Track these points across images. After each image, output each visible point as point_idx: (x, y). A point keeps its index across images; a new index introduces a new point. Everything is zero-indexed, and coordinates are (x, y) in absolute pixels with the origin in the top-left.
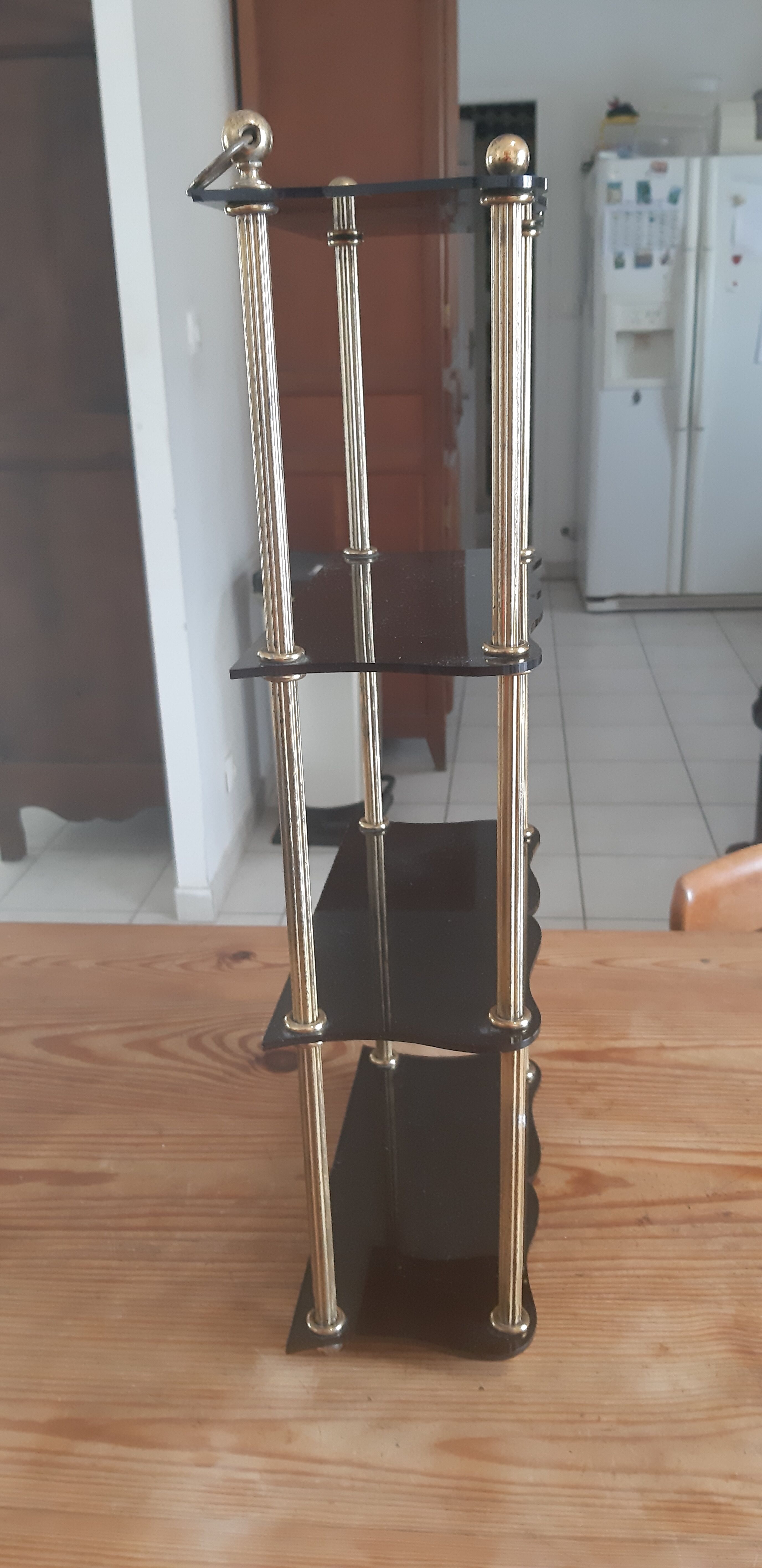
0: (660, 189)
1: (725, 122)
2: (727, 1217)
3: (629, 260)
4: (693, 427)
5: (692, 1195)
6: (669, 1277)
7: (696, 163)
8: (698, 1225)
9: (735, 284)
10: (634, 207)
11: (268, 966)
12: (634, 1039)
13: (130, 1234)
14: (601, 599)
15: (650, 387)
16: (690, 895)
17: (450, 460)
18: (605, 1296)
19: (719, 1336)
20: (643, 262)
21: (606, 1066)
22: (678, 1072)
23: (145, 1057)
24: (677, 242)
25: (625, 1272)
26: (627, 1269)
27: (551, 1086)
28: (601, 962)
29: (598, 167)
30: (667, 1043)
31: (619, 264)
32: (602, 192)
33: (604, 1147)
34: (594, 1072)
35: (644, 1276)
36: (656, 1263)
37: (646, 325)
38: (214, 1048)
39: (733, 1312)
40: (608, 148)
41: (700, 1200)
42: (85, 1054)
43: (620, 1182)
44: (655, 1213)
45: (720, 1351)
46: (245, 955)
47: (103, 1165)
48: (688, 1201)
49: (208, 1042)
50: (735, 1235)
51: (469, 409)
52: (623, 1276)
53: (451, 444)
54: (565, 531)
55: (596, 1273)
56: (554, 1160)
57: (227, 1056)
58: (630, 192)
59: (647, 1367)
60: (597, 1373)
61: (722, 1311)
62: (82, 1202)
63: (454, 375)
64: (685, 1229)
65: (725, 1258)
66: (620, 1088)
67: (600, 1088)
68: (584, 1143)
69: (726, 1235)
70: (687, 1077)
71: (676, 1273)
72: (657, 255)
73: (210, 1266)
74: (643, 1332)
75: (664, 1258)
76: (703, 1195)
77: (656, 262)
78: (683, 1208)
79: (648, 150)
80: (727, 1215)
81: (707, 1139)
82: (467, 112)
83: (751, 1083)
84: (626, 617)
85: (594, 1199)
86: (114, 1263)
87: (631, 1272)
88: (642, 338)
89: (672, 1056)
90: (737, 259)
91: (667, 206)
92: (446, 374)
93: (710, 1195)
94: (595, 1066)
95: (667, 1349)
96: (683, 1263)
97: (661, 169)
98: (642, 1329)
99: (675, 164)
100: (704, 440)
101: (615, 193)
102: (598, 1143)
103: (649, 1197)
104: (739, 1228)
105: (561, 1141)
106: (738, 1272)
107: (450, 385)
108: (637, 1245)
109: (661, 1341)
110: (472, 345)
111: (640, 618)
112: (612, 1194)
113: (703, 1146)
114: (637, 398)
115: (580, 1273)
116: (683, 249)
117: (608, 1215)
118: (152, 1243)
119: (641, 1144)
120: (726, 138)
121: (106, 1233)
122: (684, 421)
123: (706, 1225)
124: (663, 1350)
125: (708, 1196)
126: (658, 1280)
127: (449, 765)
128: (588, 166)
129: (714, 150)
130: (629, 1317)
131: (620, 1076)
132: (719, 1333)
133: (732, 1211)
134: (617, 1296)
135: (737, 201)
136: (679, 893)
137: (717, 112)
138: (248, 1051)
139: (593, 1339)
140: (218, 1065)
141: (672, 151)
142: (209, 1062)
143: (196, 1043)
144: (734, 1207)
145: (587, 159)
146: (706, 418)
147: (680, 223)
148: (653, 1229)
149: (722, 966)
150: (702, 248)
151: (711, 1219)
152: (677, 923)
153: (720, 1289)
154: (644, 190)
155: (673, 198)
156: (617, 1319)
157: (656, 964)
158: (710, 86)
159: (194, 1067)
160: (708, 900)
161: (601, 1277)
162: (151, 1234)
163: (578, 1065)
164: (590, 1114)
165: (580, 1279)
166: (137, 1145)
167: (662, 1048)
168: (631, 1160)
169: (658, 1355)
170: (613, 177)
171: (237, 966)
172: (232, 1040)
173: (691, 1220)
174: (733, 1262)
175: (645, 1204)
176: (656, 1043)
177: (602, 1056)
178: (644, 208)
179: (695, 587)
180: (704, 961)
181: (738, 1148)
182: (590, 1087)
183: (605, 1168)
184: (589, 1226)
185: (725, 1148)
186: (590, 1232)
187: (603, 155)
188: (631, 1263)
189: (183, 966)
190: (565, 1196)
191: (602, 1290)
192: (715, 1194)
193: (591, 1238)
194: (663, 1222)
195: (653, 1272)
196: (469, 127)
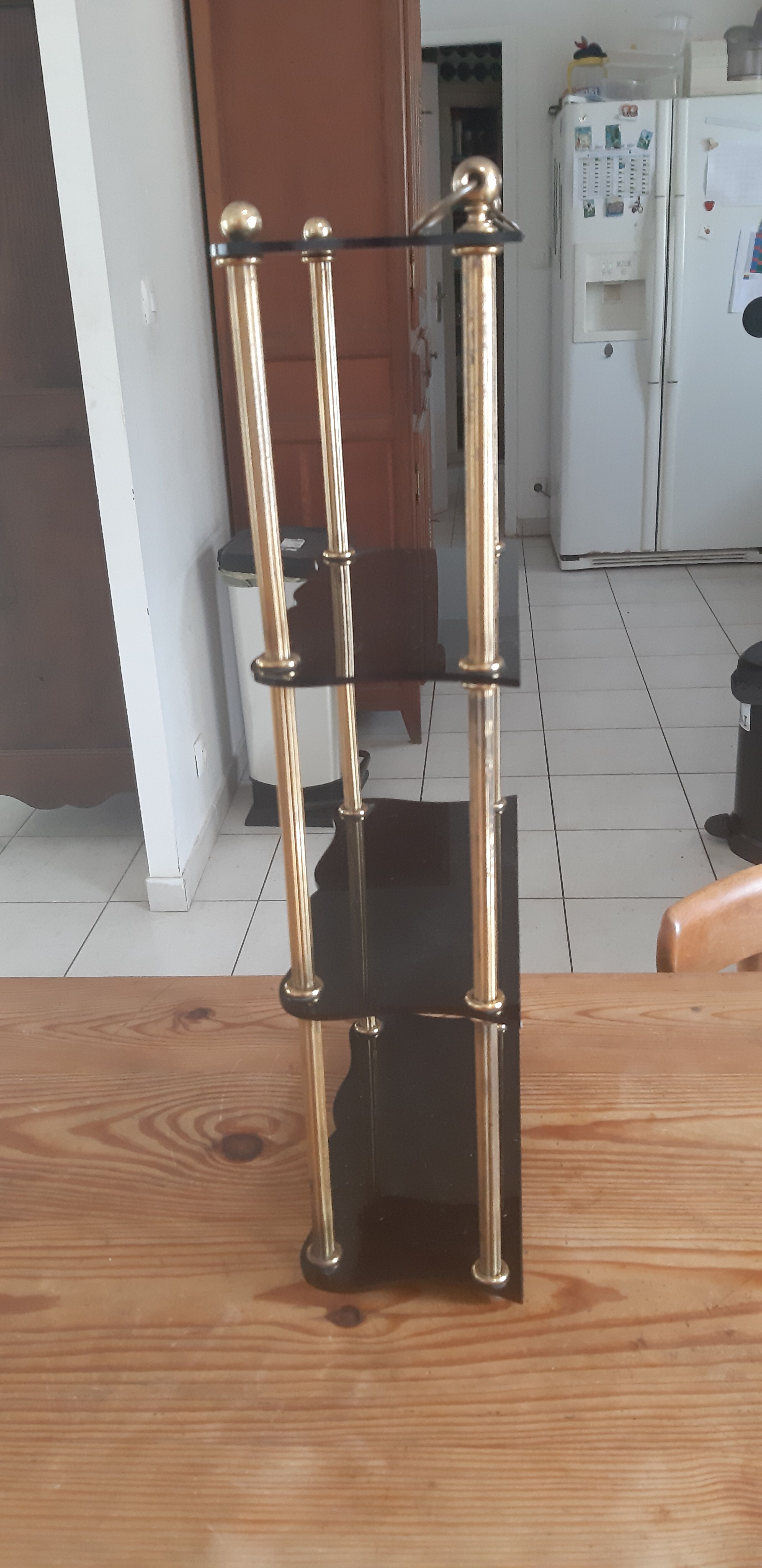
0: (630, 133)
1: (694, 62)
2: (729, 1337)
3: (599, 208)
4: (665, 381)
5: (689, 1309)
6: (669, 1418)
7: (667, 104)
8: (699, 1348)
9: (708, 232)
10: (603, 153)
11: (228, 1026)
12: (622, 1109)
13: (71, 1376)
14: (576, 558)
15: (622, 338)
16: (678, 928)
17: (419, 424)
18: (598, 1445)
19: (725, 1494)
20: (614, 210)
21: (594, 1145)
22: (671, 1150)
23: (92, 1145)
24: (648, 188)
25: (618, 1413)
26: (623, 1408)
27: (533, 1172)
28: (585, 1013)
29: (566, 109)
30: (659, 1114)
31: (589, 212)
32: (570, 137)
33: (592, 1249)
34: (579, 1152)
35: (641, 1417)
36: (654, 1399)
37: (617, 276)
38: (169, 1133)
39: (741, 1462)
40: (575, 92)
41: (700, 1316)
42: (28, 1143)
43: (611, 1293)
44: (652, 1333)
45: (726, 1514)
46: (202, 1013)
47: (44, 1287)
48: (686, 1317)
49: (161, 1124)
50: (739, 1361)
51: (438, 368)
52: (617, 1418)
53: (419, 407)
54: (538, 488)
55: (588, 1415)
56: (540, 1268)
57: (181, 1142)
58: (599, 137)
59: (646, 1538)
60: (591, 1547)
61: (728, 1461)
62: (19, 1336)
63: (421, 335)
64: (684, 1353)
65: (729, 1391)
66: (609, 1173)
67: (587, 1173)
68: (571, 1244)
69: (730, 1361)
70: (681, 1157)
71: (675, 1412)
72: (628, 202)
73: (159, 1416)
74: (639, 1490)
75: (661, 1393)
76: (702, 1308)
77: (627, 210)
78: (680, 1326)
79: (618, 93)
80: (730, 1333)
81: (705, 1236)
82: (429, 54)
83: (749, 1163)
84: (601, 575)
85: (583, 1316)
86: (51, 1416)
87: (626, 1413)
88: (613, 289)
89: (663, 1130)
90: (709, 206)
91: (638, 152)
92: (413, 335)
93: (710, 1308)
94: (580, 1145)
95: (668, 1512)
96: (684, 1398)
97: (631, 113)
98: (640, 1487)
99: (645, 107)
100: (677, 393)
101: (584, 138)
102: (587, 1244)
103: (644, 1313)
104: (743, 1351)
105: (546, 1243)
106: (745, 1408)
107: (417, 347)
108: (632, 1377)
109: (660, 1502)
110: (440, 297)
111: (616, 576)
112: (603, 1310)
113: (702, 1245)
114: (609, 351)
115: (570, 1415)
116: (654, 196)
117: (598, 1337)
118: (96, 1388)
119: (633, 1244)
120: (696, 81)
121: (44, 1376)
122: (657, 376)
123: (707, 1348)
124: (663, 1515)
125: (708, 1309)
126: (656, 1422)
127: (424, 738)
128: (556, 109)
129: (686, 92)
130: (623, 1471)
131: (609, 1157)
132: (726, 1490)
133: (735, 1328)
134: (612, 1445)
135: (709, 145)
136: (667, 925)
137: (687, 53)
138: (204, 1135)
139: (585, 1502)
140: (172, 1154)
141: (642, 94)
142: (163, 1150)
143: (148, 1126)
144: (737, 1323)
145: (556, 103)
146: (679, 372)
147: (650, 170)
148: (650, 1355)
149: (714, 1015)
150: (673, 195)
151: (712, 1340)
152: (664, 964)
153: (723, 1432)
154: (613, 135)
155: (644, 144)
156: (611, 1475)
157: (644, 1014)
158: (680, 24)
159: (145, 1157)
160: (697, 932)
161: (593, 1419)
162: (95, 1376)
163: (564, 1144)
164: (577, 1207)
165: (569, 1424)
166: (82, 1258)
167: (652, 1120)
168: (623, 1265)
169: (657, 1522)
170: (582, 123)
171: (193, 1026)
172: (187, 1121)
173: (691, 1342)
174: (738, 1396)
175: (640, 1322)
176: (646, 1115)
177: (589, 1131)
178: (614, 153)
179: (669, 543)
180: (695, 1009)
181: (739, 1247)
182: (576, 1172)
183: (595, 1276)
184: (578, 1352)
185: (724, 1246)
186: (581, 1360)
187: (571, 98)
188: (625, 1400)
189: (137, 1028)
190: (551, 1314)
191: (595, 1437)
192: (716, 1307)
193: (581, 1369)
194: (660, 1346)
195: (650, 1412)
196: (433, 69)
